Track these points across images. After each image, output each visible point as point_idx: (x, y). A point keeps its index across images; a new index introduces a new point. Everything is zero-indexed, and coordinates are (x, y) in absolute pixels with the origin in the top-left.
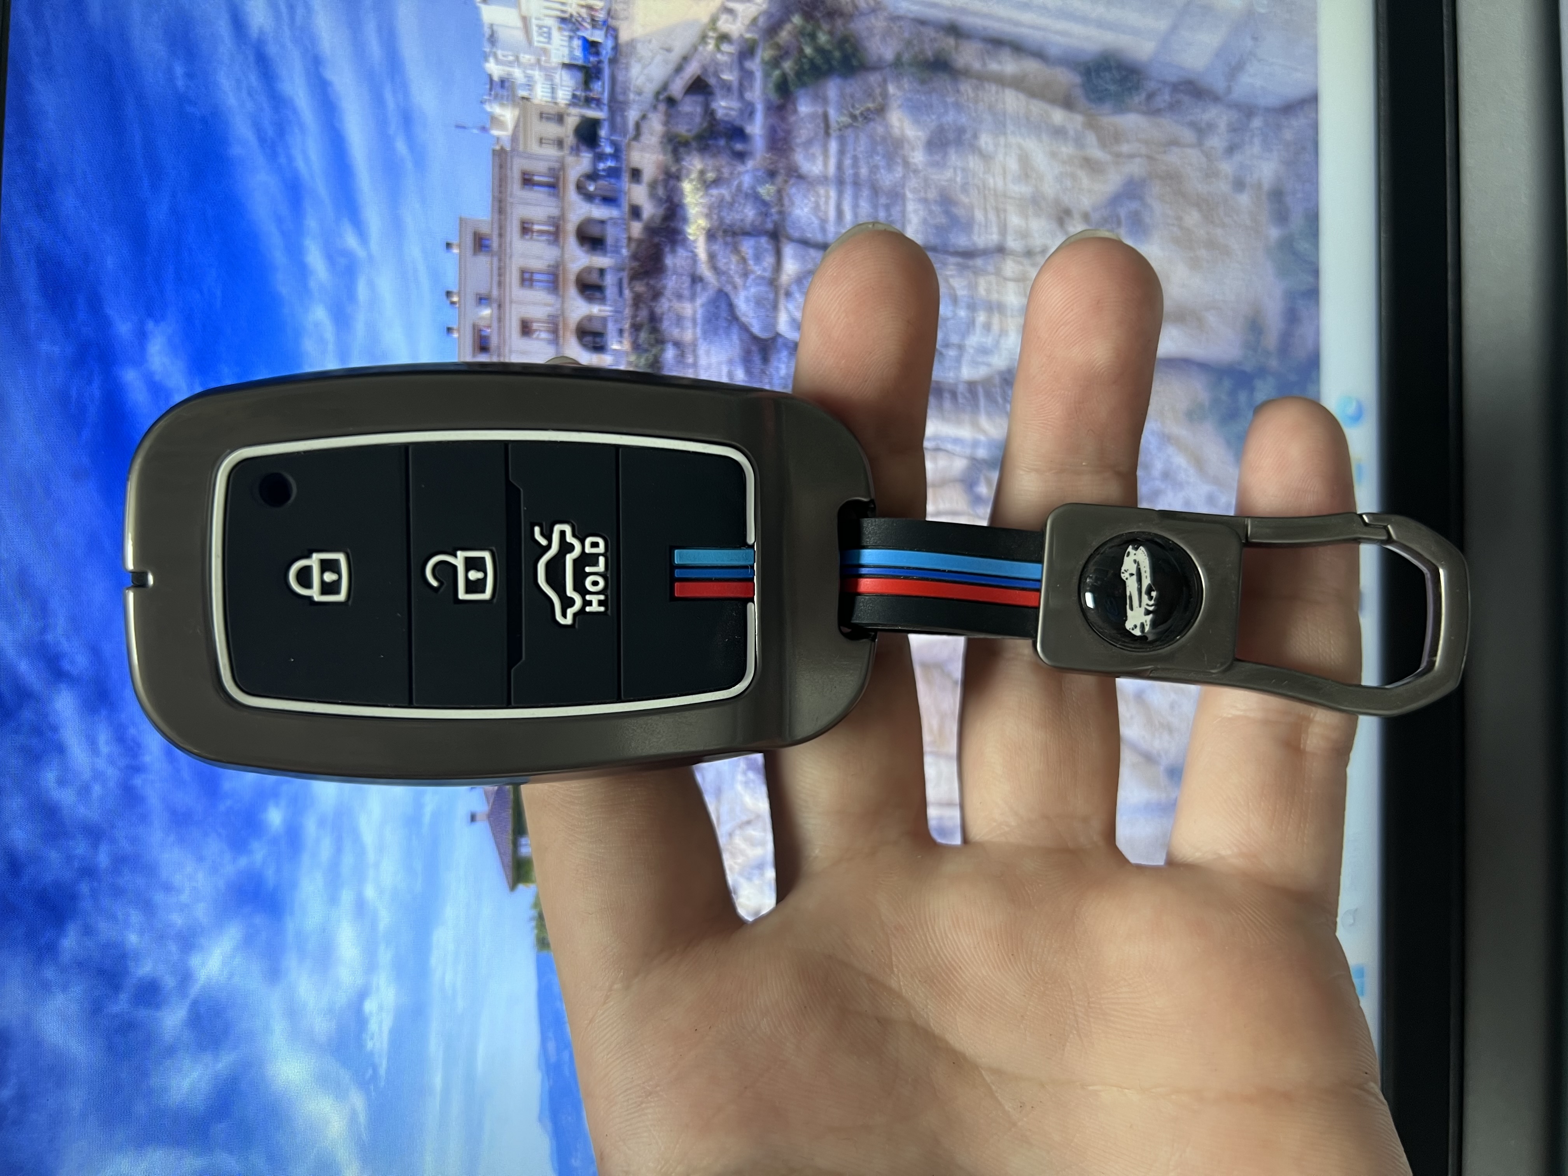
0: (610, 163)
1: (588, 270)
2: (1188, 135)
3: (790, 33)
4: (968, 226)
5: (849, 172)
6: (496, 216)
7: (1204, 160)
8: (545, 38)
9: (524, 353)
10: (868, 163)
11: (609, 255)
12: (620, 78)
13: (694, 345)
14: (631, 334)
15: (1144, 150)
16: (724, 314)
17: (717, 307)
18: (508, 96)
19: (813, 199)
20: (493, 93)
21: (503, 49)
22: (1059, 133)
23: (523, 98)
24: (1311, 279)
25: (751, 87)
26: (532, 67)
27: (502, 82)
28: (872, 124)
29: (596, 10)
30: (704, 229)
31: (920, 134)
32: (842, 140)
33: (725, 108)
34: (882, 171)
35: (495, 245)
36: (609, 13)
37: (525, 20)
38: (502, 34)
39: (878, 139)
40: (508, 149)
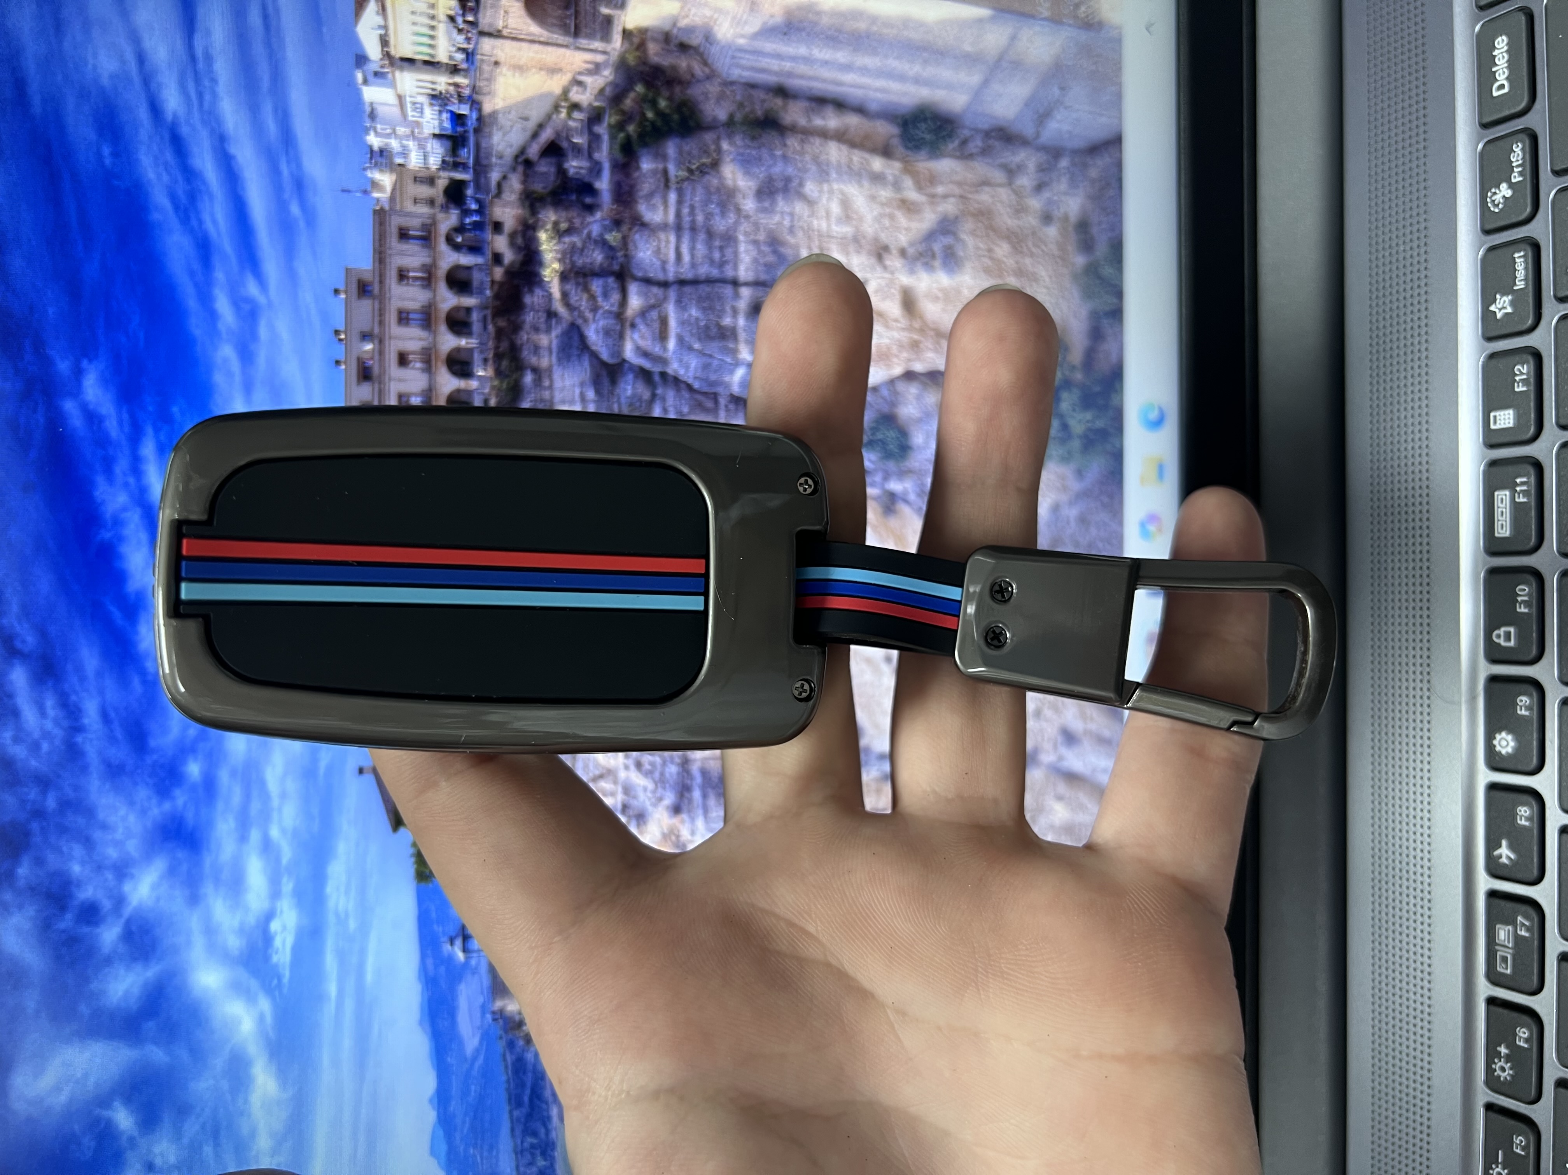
0: (475, 218)
1: (456, 309)
2: (999, 176)
3: (634, 100)
5: (687, 219)
6: (377, 264)
7: (1013, 197)
8: (418, 113)
9: (401, 380)
10: (703, 211)
11: (475, 296)
12: (484, 145)
13: (550, 370)
14: (494, 362)
15: (957, 191)
16: (576, 344)
17: (570, 338)
18: (386, 164)
19: (655, 244)
20: (373, 161)
21: (381, 124)
22: (877, 178)
23: (400, 165)
24: (1115, 300)
25: (599, 148)
26: (407, 137)
27: (382, 152)
28: (707, 177)
29: (462, 87)
30: (556, 271)
31: (751, 184)
32: (680, 192)
33: (575, 167)
34: (717, 218)
35: (376, 289)
36: (474, 88)
37: (400, 98)
38: (381, 110)
39: (713, 190)
40: (387, 208)
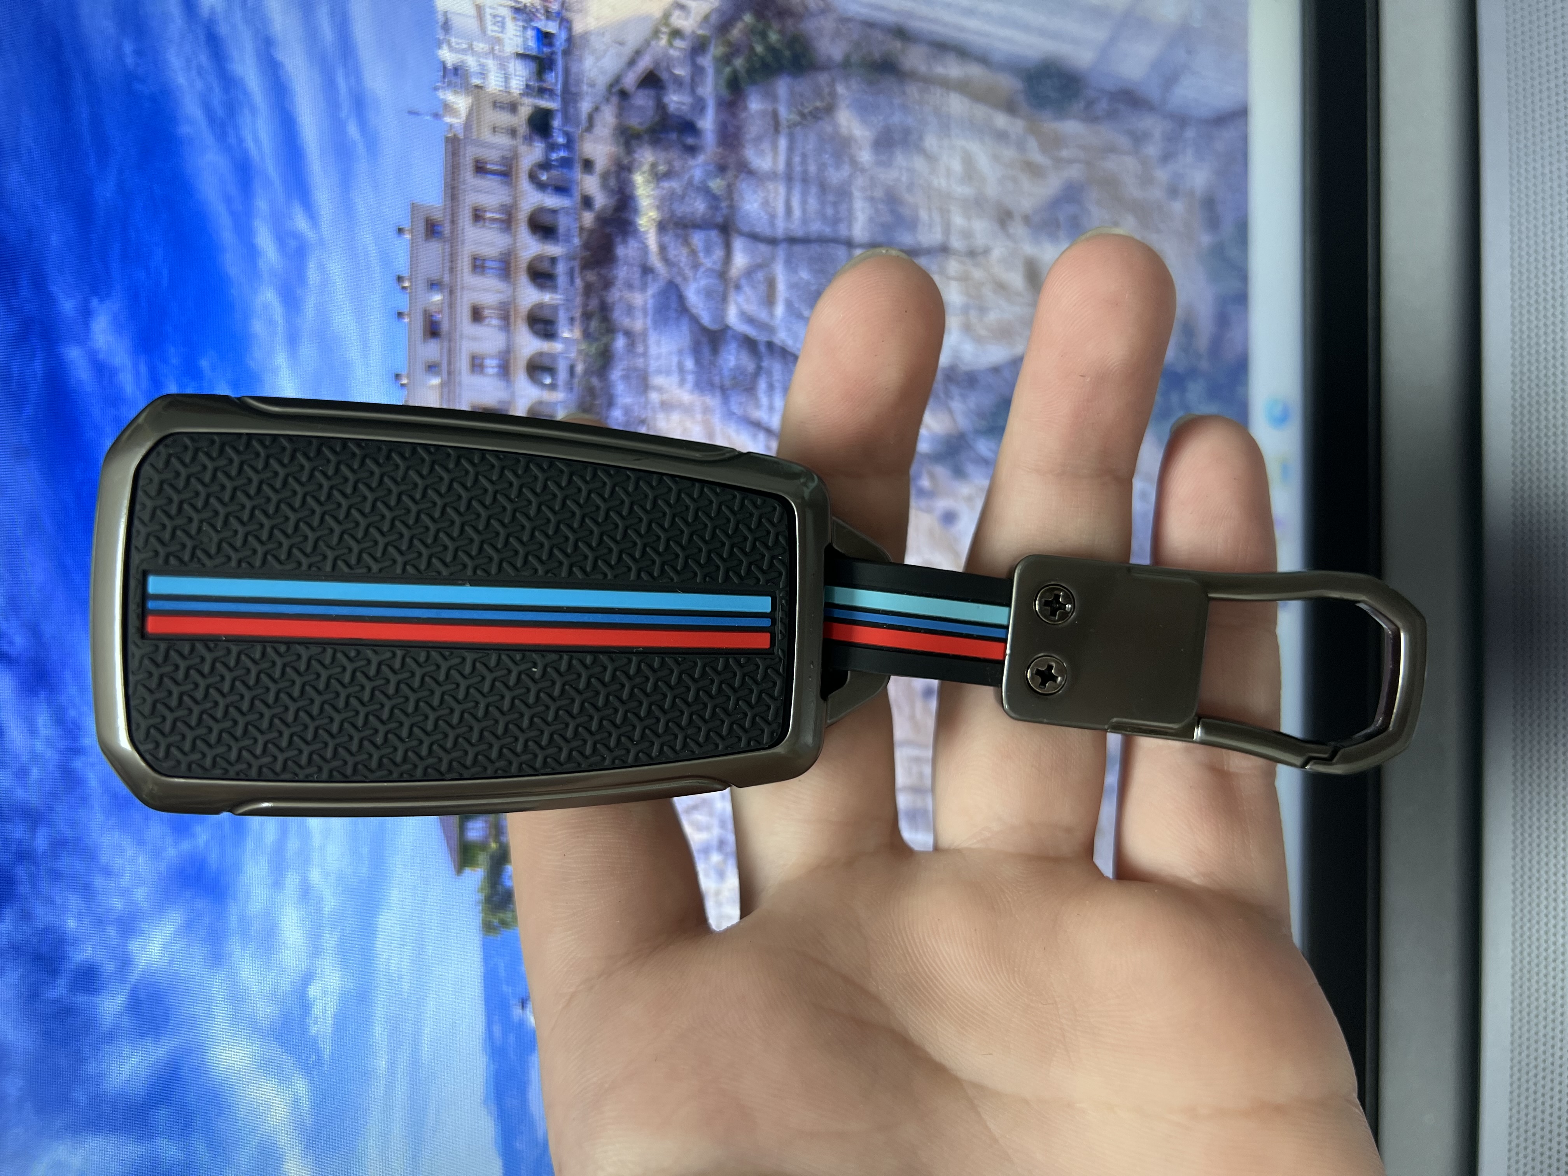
0: (562, 154)
1: (539, 258)
2: (1124, 142)
3: (741, 31)
4: (912, 224)
5: (798, 169)
6: (449, 203)
7: (1139, 166)
8: (499, 27)
9: (475, 339)
10: (817, 161)
11: (561, 244)
12: (574, 69)
13: (644, 334)
14: (582, 322)
15: (1082, 156)
16: (674, 305)
17: (668, 298)
18: (461, 84)
19: (763, 195)
20: (446, 80)
21: (456, 37)
22: (1001, 136)
23: (477, 87)
24: (1240, 285)
25: (703, 83)
26: (486, 55)
27: (456, 70)
28: (820, 124)
30: (654, 220)
31: (867, 133)
32: (791, 138)
33: (677, 103)
34: (830, 169)
35: (447, 231)
36: (563, 5)
37: (479, 9)
38: (456, 22)
39: (827, 137)
40: (461, 136)
